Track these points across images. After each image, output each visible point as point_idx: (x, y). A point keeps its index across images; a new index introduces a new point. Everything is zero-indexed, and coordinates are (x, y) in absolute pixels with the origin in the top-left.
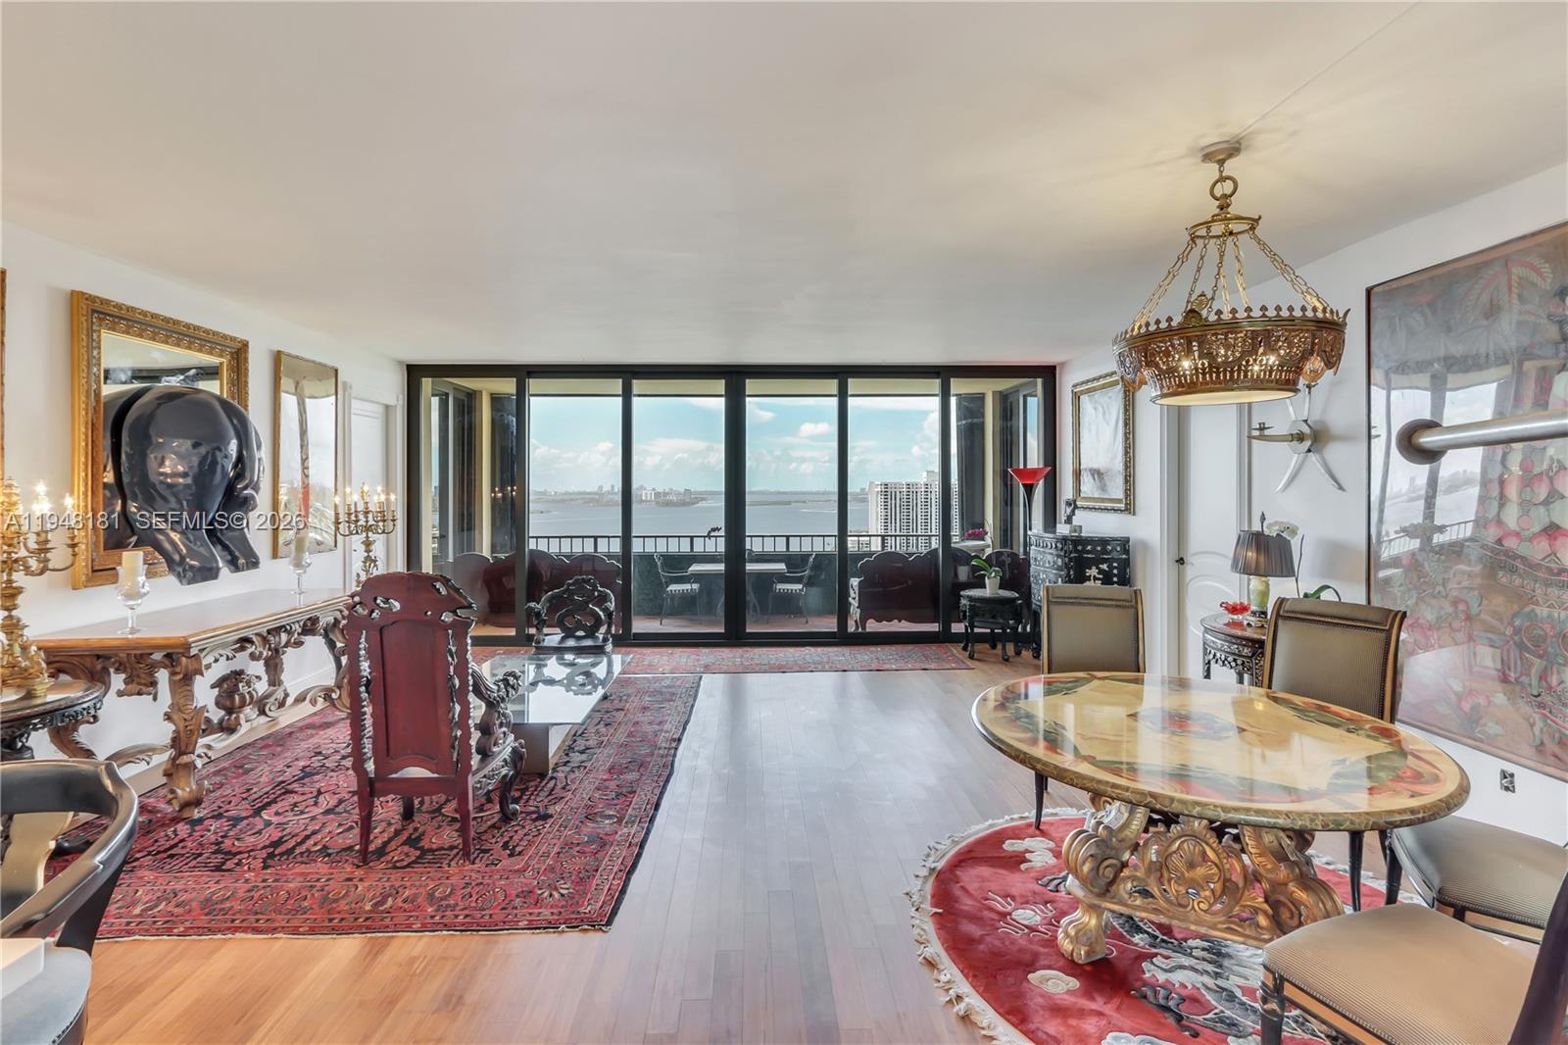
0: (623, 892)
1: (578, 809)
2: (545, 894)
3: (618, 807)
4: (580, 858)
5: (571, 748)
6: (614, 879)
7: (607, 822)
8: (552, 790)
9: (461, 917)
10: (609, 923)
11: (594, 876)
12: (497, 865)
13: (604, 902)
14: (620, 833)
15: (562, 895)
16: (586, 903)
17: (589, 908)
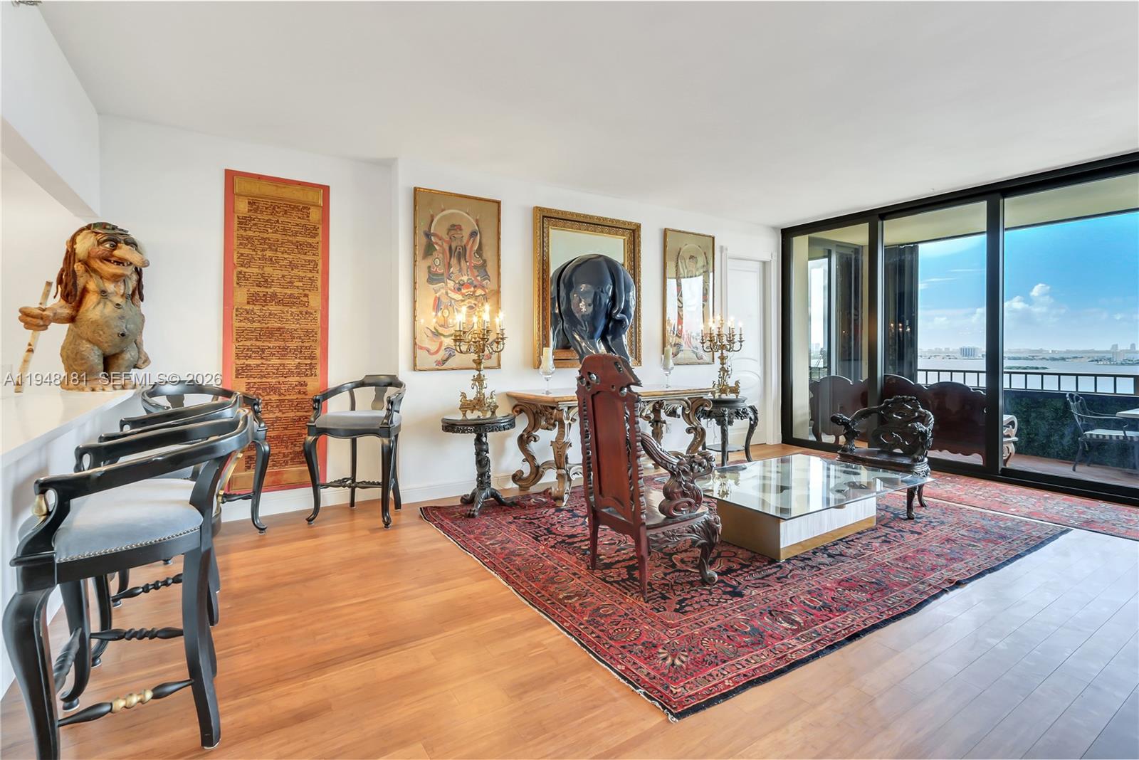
0: (725, 696)
1: (770, 601)
2: (662, 655)
3: (810, 617)
4: (724, 642)
5: (825, 549)
6: (730, 679)
7: (786, 625)
8: (767, 576)
9: (594, 635)
10: (680, 716)
11: (717, 665)
12: (659, 611)
13: (697, 693)
14: (785, 641)
15: (673, 664)
16: (682, 684)
17: (679, 690)
